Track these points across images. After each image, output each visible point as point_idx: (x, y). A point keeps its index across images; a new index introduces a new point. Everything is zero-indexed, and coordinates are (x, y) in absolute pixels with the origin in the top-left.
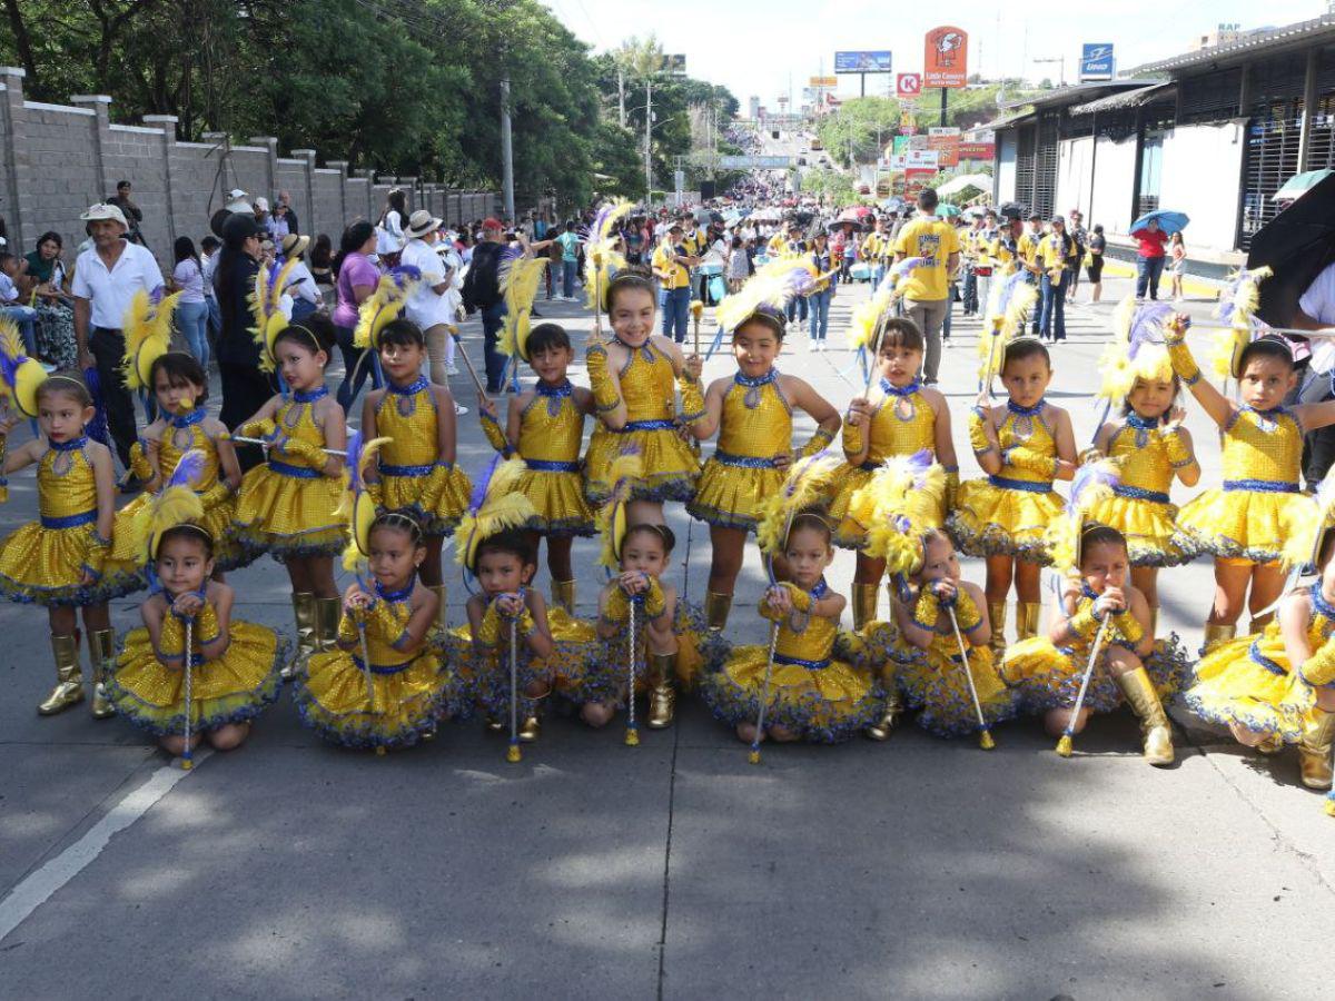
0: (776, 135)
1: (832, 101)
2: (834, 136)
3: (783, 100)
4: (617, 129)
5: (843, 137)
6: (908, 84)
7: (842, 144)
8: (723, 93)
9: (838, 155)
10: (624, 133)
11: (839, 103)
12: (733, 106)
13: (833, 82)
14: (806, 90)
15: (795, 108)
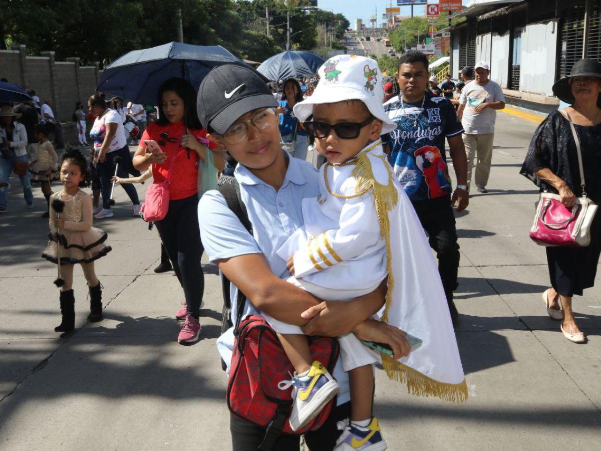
0: (368, 39)
1: (397, 20)
2: (397, 38)
3: (373, 20)
4: (264, 37)
5: (401, 39)
6: (432, 10)
7: (401, 43)
8: (340, 17)
9: (398, 48)
10: (268, 39)
11: (400, 21)
12: (346, 24)
13: (398, 10)
14: (384, 15)
15: (379, 24)
